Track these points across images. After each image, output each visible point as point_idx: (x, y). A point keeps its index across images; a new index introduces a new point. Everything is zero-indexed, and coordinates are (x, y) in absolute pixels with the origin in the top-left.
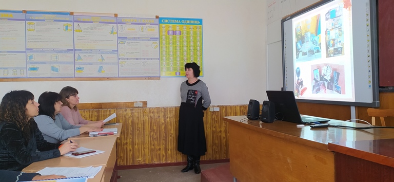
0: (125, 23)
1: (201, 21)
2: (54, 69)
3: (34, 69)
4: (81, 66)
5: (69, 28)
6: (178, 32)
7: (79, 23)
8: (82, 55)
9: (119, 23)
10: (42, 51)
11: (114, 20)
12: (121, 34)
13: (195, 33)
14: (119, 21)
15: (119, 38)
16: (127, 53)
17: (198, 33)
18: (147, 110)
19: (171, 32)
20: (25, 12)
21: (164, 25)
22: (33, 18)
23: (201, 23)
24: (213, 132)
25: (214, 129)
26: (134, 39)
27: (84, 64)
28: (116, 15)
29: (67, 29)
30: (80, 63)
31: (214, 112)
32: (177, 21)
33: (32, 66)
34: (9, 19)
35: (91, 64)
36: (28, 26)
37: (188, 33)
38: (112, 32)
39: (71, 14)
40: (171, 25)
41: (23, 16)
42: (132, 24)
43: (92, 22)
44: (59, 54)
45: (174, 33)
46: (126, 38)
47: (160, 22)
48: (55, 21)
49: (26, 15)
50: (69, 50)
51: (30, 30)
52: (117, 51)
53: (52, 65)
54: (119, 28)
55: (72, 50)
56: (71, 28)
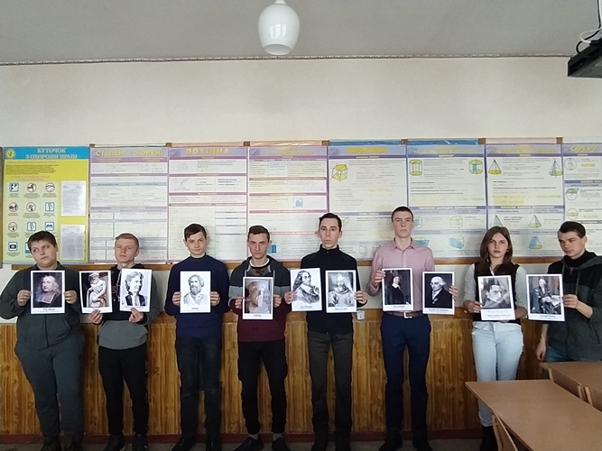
0: (576, 155)
2: (454, 243)
5: (478, 167)
7: (496, 158)
8: (502, 216)
9: (565, 155)
10: (436, 210)
11: (558, 150)
12: (569, 175)
14: (565, 151)
15: (567, 182)
16: (581, 210)
20: (405, 142)
22: (419, 153)
26: (594, 183)
28: (560, 140)
29: (475, 169)
33: (418, 238)
34: (381, 157)
35: (516, 233)
36: (410, 165)
38: (553, 173)
39: (482, 141)
41: (402, 150)
42: (589, 155)
43: (518, 155)
44: (462, 215)
46: (579, 182)
48: (456, 155)
49: (408, 148)
50: (478, 207)
51: (414, 174)
52: (564, 207)
53: (451, 236)
54: (566, 163)
55: (484, 207)
56: (481, 167)
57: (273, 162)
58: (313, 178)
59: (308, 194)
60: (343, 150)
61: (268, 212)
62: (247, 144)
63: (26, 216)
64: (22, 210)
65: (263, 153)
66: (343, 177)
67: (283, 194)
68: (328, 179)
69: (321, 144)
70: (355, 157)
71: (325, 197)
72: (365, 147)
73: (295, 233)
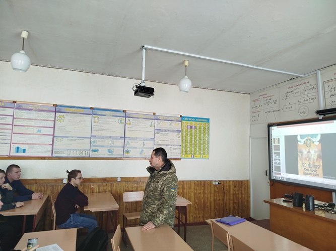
0: (160, 120)
1: (208, 119)
2: (110, 151)
3: (95, 151)
4: (129, 149)
5: (122, 121)
6: (193, 127)
7: (130, 119)
8: (130, 141)
9: (156, 119)
10: (102, 137)
11: (153, 117)
12: (157, 127)
13: (204, 128)
14: (156, 118)
15: (156, 130)
16: (160, 141)
17: (206, 128)
19: (189, 127)
20: (92, 108)
21: (185, 121)
22: (97, 113)
23: (209, 122)
24: (215, 200)
25: (215, 198)
26: (166, 131)
27: (131, 148)
28: (154, 114)
29: (121, 122)
30: (128, 147)
31: (215, 185)
32: (193, 119)
33: (94, 148)
34: (80, 114)
35: (136, 148)
36: (93, 119)
37: (200, 128)
38: (151, 126)
39: (124, 111)
40: (189, 122)
41: (90, 111)
42: (165, 120)
43: (138, 118)
44: (114, 140)
45: (191, 127)
46: (160, 130)
47: (182, 120)
48: (113, 116)
49: (93, 111)
50: (121, 137)
51: (95, 122)
52: (154, 139)
53: (108, 148)
54: (156, 123)
55: (123, 137)
56: (123, 121)
57: (28, 111)
58: (47, 120)
59: (44, 127)
60: (63, 109)
61: (23, 134)
62: (15, 102)
65: (23, 107)
66: (62, 121)
67: (32, 126)
68: (55, 121)
69: (52, 105)
70: (68, 113)
71: (53, 129)
72: (73, 109)
73: (36, 144)
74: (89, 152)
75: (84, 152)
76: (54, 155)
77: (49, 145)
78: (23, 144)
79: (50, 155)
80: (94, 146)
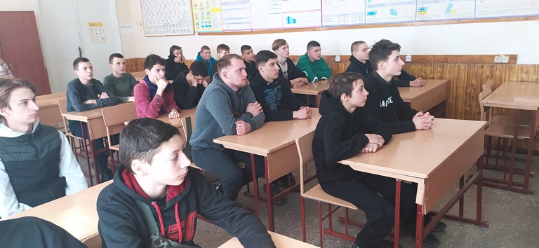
2: (393, 12)
3: (372, 13)
4: (425, 6)
18: (517, 68)
27: (428, 2)
30: (423, 2)
33: (371, 10)
35: (437, 2)
53: (391, 8)
63: (200, 9)
64: (199, 6)
73: (304, 11)
74: (364, 16)
75: (357, 16)
76: (324, 24)
77: (318, 10)
78: (293, 12)
79: (320, 25)
80: (370, 6)
